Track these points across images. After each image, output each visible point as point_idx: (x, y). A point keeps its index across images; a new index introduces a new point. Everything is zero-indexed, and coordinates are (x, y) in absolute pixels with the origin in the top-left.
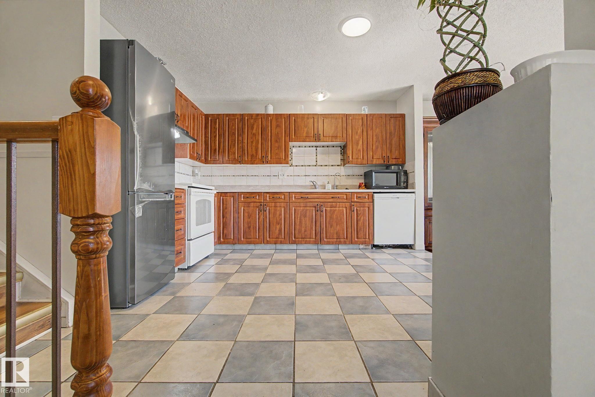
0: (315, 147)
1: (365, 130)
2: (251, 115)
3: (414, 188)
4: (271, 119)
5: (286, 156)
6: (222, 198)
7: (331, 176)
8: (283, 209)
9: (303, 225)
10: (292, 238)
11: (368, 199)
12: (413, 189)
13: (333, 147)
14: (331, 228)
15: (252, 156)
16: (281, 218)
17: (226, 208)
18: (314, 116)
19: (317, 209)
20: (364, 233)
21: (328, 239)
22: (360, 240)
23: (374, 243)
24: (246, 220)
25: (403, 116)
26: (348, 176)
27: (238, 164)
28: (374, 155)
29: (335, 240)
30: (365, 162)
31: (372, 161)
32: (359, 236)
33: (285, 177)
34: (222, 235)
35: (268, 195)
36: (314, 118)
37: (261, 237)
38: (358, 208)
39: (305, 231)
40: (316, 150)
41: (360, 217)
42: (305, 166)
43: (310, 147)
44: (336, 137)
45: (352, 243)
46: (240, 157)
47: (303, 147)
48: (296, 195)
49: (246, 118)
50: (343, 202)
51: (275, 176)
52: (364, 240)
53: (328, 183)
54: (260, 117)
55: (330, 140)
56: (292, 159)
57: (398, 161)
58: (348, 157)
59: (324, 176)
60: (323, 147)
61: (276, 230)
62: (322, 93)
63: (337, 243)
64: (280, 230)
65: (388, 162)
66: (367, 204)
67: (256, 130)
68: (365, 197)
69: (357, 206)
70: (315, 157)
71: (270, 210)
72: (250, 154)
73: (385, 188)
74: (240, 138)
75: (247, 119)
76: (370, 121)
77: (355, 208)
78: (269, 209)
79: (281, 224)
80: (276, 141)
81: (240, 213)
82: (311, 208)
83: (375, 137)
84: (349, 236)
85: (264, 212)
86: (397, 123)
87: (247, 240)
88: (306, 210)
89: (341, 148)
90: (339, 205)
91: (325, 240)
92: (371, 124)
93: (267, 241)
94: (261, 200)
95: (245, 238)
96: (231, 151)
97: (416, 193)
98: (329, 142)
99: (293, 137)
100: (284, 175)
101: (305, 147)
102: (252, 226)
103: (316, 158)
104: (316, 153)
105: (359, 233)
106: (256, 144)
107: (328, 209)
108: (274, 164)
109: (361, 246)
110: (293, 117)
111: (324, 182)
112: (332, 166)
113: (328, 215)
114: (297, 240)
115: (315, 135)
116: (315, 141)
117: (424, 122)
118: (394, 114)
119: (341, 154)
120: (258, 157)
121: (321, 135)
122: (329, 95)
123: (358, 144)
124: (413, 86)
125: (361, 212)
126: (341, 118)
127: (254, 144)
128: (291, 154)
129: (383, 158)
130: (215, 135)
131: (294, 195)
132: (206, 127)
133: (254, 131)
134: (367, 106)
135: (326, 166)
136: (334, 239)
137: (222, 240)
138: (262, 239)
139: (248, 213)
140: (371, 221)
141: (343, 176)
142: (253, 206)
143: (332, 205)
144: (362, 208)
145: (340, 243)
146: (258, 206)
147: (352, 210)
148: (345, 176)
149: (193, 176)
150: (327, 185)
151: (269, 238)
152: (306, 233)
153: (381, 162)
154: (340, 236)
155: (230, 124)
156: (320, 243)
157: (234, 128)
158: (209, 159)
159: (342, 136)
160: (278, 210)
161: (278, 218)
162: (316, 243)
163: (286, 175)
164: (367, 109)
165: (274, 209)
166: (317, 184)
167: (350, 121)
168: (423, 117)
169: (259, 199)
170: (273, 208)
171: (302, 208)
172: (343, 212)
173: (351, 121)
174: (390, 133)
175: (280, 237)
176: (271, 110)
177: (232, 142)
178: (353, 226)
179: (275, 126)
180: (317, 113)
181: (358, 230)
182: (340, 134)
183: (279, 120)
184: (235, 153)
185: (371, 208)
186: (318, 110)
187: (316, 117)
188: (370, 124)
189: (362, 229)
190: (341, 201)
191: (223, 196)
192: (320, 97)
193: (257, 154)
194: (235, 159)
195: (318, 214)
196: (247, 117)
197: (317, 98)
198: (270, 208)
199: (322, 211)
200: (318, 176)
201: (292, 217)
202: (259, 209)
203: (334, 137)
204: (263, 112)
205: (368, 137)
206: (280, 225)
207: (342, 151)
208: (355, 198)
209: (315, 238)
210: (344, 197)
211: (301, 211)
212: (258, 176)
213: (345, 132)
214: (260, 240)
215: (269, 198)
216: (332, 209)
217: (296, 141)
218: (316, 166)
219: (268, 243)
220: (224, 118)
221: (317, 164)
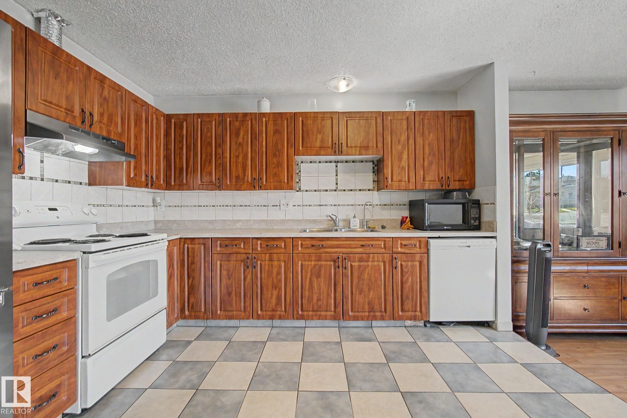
0: (335, 162)
1: (412, 136)
2: (236, 115)
3: (495, 230)
4: (266, 121)
5: (290, 177)
6: (186, 246)
7: (359, 205)
8: (283, 264)
9: (316, 290)
10: (298, 311)
11: (420, 247)
12: (493, 231)
13: (362, 162)
14: (360, 294)
15: (237, 177)
16: (280, 279)
17: (193, 263)
18: (332, 115)
19: (337, 264)
20: (414, 303)
21: (355, 312)
22: (407, 314)
23: (429, 317)
24: (224, 282)
25: (471, 114)
26: (385, 205)
27: (216, 190)
28: (427, 176)
29: (367, 314)
30: (412, 186)
31: (423, 185)
32: (406, 307)
33: (290, 206)
34: (186, 305)
35: (259, 242)
36: (332, 118)
37: (249, 310)
38: (403, 263)
39: (319, 300)
40: (337, 166)
41: (406, 277)
42: (320, 191)
43: (326, 162)
44: (367, 147)
45: (393, 318)
46: (219, 179)
47: (316, 162)
48: (303, 243)
49: (228, 119)
50: (379, 252)
51: (274, 206)
52: (413, 313)
53: (354, 217)
54: (248, 118)
55: (358, 153)
56: (300, 180)
57: (463, 184)
58: (385, 178)
59: (348, 205)
60: (346, 162)
61: (271, 298)
62: (344, 79)
63: (370, 318)
64: (279, 298)
65: (448, 187)
66: (418, 257)
67: (243, 138)
68: (415, 245)
69: (401, 259)
70: (335, 177)
71: (263, 267)
72: (234, 175)
73: (445, 228)
74: (220, 151)
75: (230, 122)
76: (419, 122)
77: (399, 263)
78: (261, 264)
79: (280, 289)
80: (275, 155)
81: (215, 271)
82: (329, 263)
83: (427, 148)
84: (389, 308)
85: (253, 269)
86: (462, 125)
87: (227, 314)
88: (321, 266)
89: (373, 164)
90: (374, 257)
91: (350, 313)
92: (421, 127)
93: (257, 315)
94: (247, 249)
95: (222, 310)
96: (206, 170)
97: (498, 237)
98: (355, 155)
99: (301, 148)
100: (288, 205)
101: (320, 162)
102: (234, 292)
103: (337, 179)
104: (337, 171)
105: (406, 303)
106: (243, 159)
107: (356, 264)
108: (271, 190)
109: (408, 323)
110: (300, 117)
111: (348, 215)
112: (360, 190)
113: (356, 274)
114: (305, 313)
115: (334, 145)
116: (335, 154)
117: (512, 123)
118: (456, 111)
119: (374, 172)
120: (246, 179)
121: (343, 144)
122: (355, 83)
123: (400, 159)
124: (493, 63)
125: (409, 270)
126: (375, 119)
127: (240, 159)
128: (298, 173)
129: (440, 180)
130: (180, 146)
131: (300, 242)
132: (167, 134)
133: (240, 140)
134: (414, 99)
135: (351, 190)
136: (365, 312)
137: (187, 313)
138: (249, 312)
139: (228, 270)
140: (424, 284)
141: (377, 205)
142: (235, 259)
143: (362, 257)
144: (410, 263)
145: (375, 318)
146: (242, 259)
147: (394, 266)
148: (380, 205)
149: (153, 206)
150: (352, 220)
151: (261, 310)
152: (320, 303)
153: (437, 186)
154: (375, 307)
155: (204, 130)
156: (343, 319)
157: (209, 134)
158: (173, 183)
159: (377, 147)
160: (275, 267)
161: (275, 279)
162: (335, 318)
163: (291, 204)
164: (414, 104)
165: (269, 265)
166: (337, 219)
167: (387, 123)
168: (509, 115)
169: (244, 248)
170: (267, 262)
171: (313, 263)
172: (380, 269)
173: (389, 124)
174: (452, 141)
175: (279, 309)
176: (266, 107)
177: (207, 156)
178: (395, 292)
179: (272, 133)
180: (337, 111)
181: (404, 298)
182: (373, 143)
183: (279, 122)
184: (211, 174)
185: (425, 262)
186: (339, 106)
187: (335, 117)
188: (419, 128)
189: (411, 297)
190: (375, 250)
191: (188, 244)
192: (343, 86)
193: (245, 175)
194: (211, 182)
195: (339, 272)
196: (230, 118)
197: (337, 88)
198: (263, 263)
199: (345, 268)
200: (339, 205)
201: (297, 278)
202: (245, 265)
203: (364, 148)
204: (255, 110)
205: (417, 148)
206: (277, 289)
207: (376, 168)
208: (399, 246)
209: (335, 311)
210: (381, 245)
211: (311, 268)
212: (249, 206)
213: (380, 139)
214: (247, 313)
215: (261, 247)
216: (362, 264)
217: (304, 154)
218: (335, 191)
219: (259, 317)
220: (195, 121)
221: (337, 188)
